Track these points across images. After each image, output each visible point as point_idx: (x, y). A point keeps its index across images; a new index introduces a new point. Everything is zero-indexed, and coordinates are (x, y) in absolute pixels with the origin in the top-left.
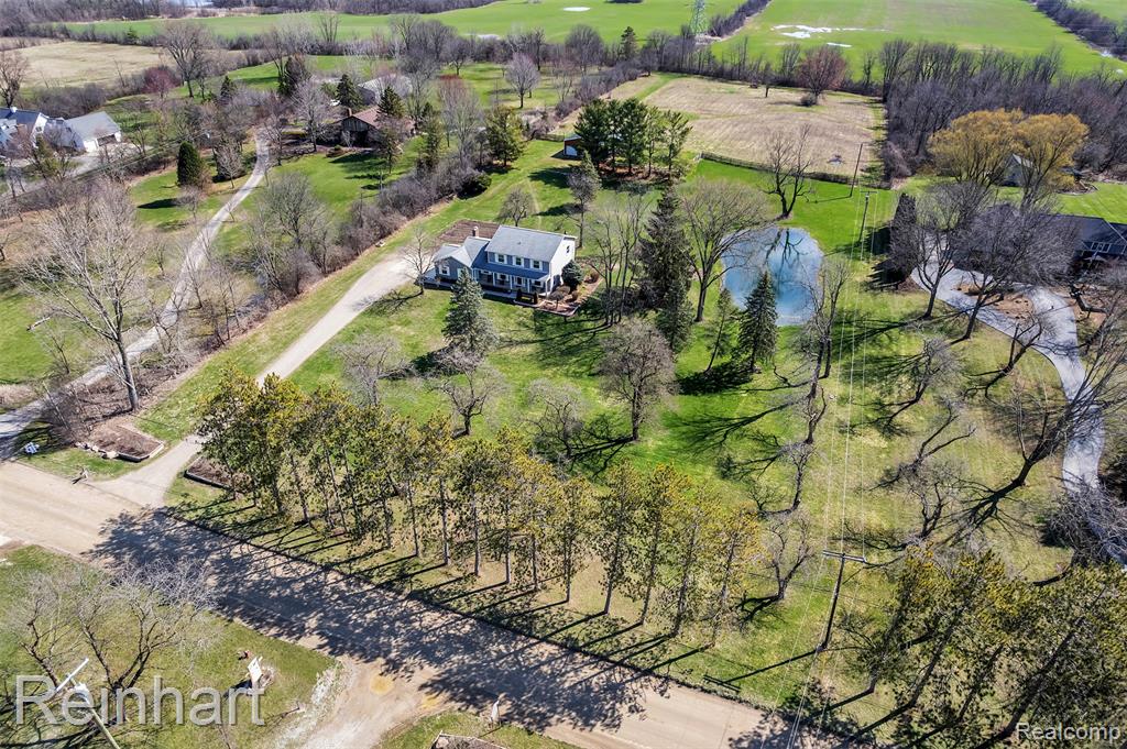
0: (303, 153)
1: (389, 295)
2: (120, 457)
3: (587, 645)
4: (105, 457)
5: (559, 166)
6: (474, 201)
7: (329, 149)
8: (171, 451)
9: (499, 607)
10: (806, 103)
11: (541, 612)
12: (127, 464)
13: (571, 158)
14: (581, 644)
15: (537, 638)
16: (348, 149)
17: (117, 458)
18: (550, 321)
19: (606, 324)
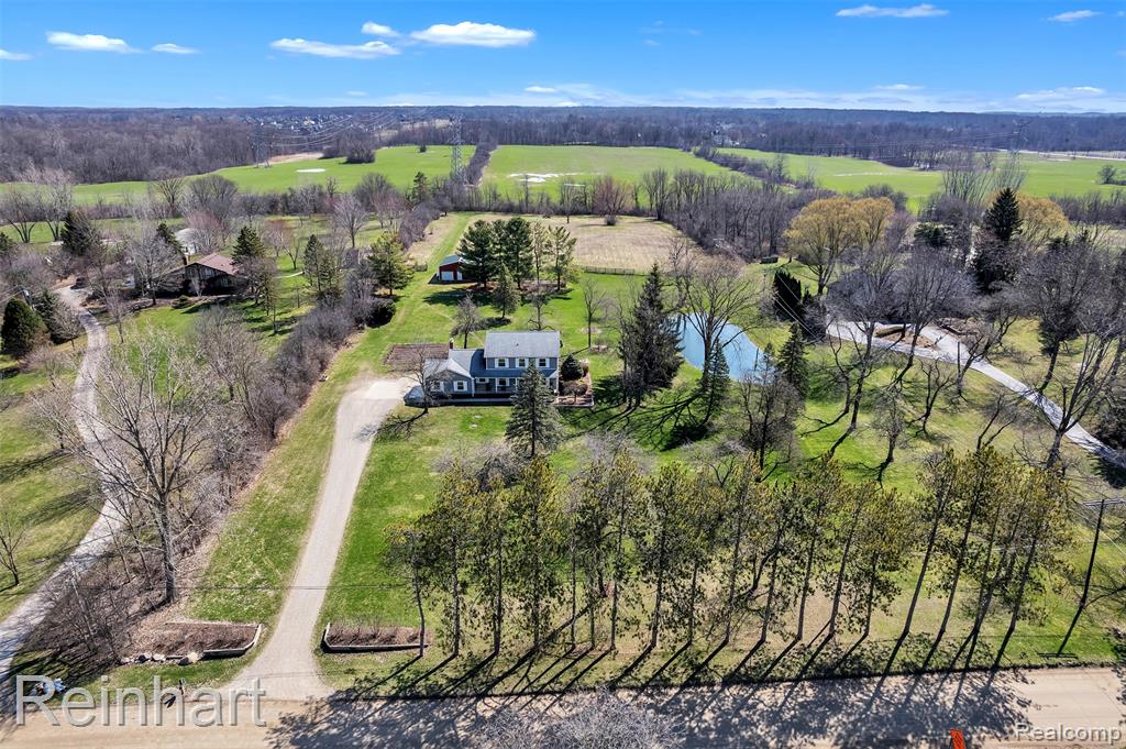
0: (140, 308)
1: (388, 419)
2: (207, 657)
3: (926, 663)
4: (185, 663)
5: (445, 290)
6: (390, 327)
7: (172, 301)
8: (277, 632)
9: (817, 661)
10: (610, 224)
11: (857, 652)
12: (226, 662)
13: (448, 282)
14: (921, 665)
15: (879, 675)
16: (197, 298)
17: (202, 659)
18: (578, 415)
19: (629, 408)
